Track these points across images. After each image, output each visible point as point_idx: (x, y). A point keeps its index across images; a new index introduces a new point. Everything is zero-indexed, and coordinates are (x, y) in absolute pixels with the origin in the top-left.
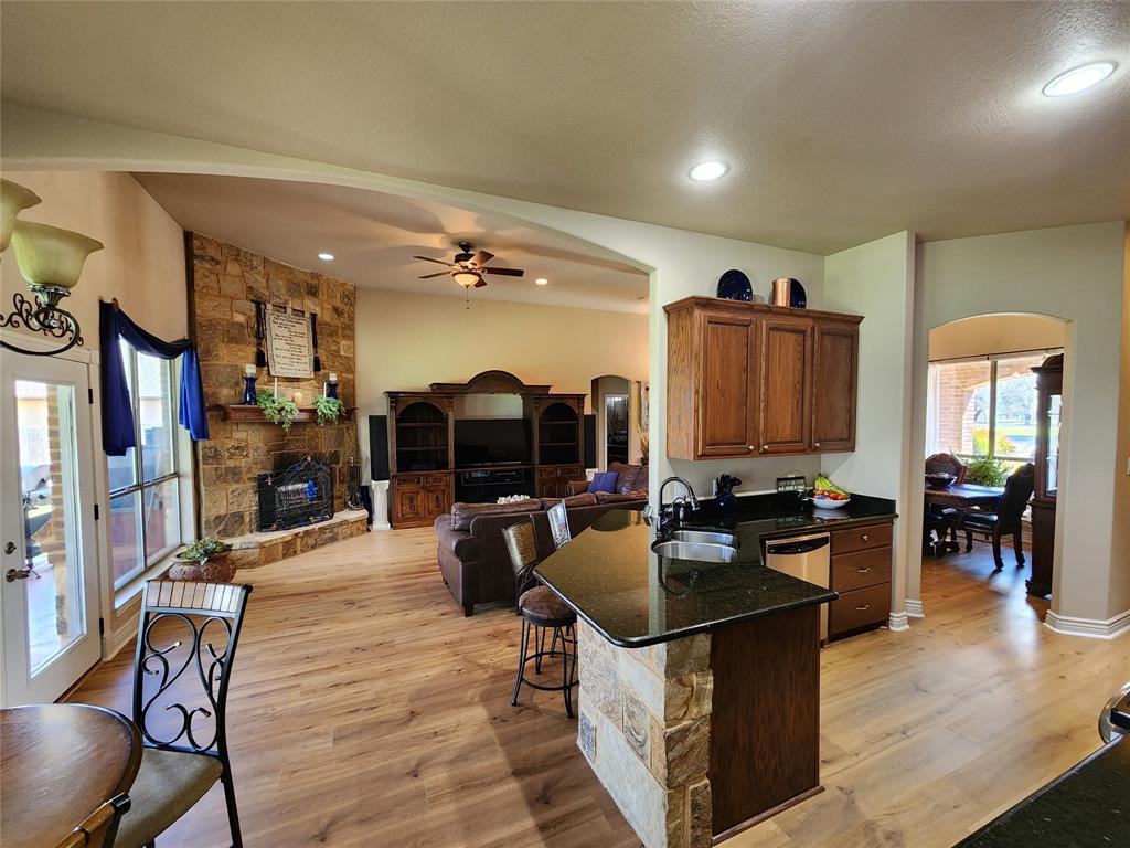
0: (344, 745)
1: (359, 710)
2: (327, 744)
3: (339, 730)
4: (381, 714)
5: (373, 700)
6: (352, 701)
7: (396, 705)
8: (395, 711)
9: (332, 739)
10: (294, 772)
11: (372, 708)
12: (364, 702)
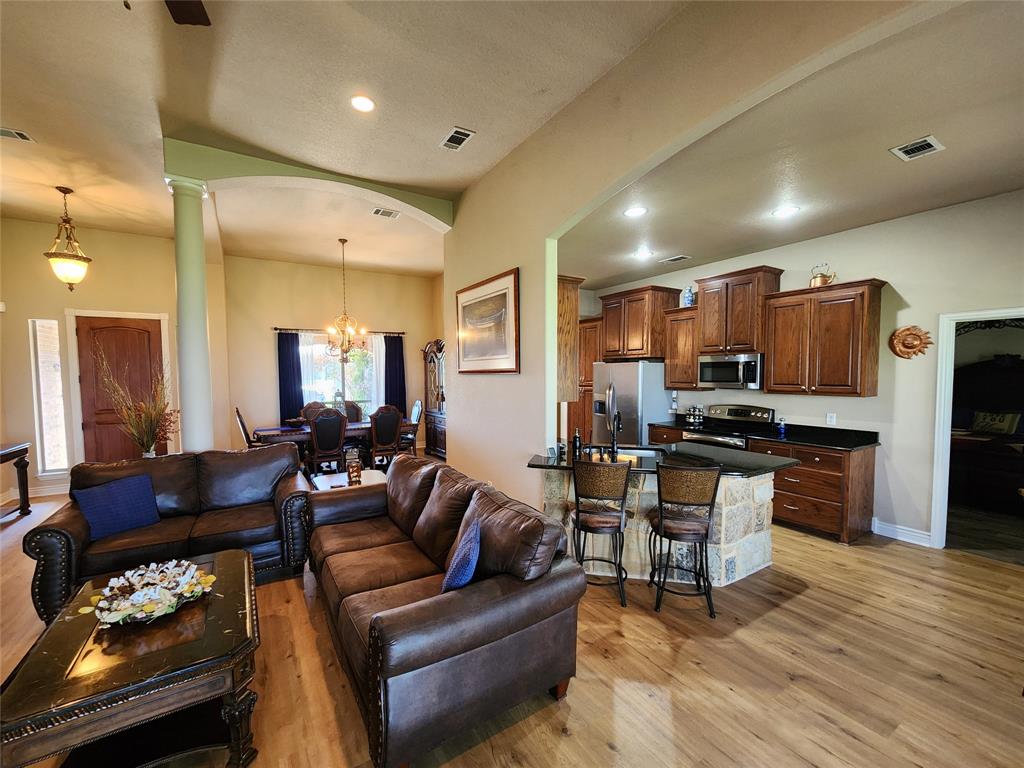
0: (888, 714)
1: (843, 730)
2: (904, 730)
3: (882, 732)
4: (825, 706)
5: (817, 724)
6: (843, 747)
7: (799, 697)
8: (806, 695)
9: (897, 730)
10: (955, 735)
11: (827, 718)
12: (831, 733)
